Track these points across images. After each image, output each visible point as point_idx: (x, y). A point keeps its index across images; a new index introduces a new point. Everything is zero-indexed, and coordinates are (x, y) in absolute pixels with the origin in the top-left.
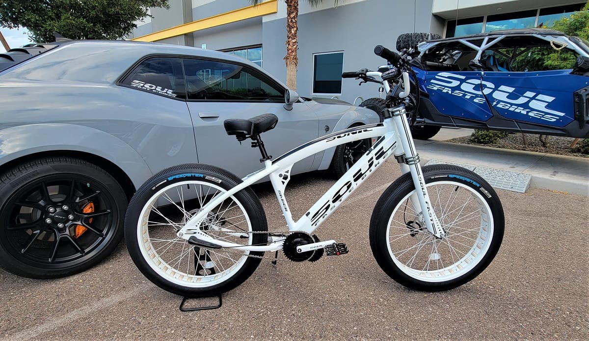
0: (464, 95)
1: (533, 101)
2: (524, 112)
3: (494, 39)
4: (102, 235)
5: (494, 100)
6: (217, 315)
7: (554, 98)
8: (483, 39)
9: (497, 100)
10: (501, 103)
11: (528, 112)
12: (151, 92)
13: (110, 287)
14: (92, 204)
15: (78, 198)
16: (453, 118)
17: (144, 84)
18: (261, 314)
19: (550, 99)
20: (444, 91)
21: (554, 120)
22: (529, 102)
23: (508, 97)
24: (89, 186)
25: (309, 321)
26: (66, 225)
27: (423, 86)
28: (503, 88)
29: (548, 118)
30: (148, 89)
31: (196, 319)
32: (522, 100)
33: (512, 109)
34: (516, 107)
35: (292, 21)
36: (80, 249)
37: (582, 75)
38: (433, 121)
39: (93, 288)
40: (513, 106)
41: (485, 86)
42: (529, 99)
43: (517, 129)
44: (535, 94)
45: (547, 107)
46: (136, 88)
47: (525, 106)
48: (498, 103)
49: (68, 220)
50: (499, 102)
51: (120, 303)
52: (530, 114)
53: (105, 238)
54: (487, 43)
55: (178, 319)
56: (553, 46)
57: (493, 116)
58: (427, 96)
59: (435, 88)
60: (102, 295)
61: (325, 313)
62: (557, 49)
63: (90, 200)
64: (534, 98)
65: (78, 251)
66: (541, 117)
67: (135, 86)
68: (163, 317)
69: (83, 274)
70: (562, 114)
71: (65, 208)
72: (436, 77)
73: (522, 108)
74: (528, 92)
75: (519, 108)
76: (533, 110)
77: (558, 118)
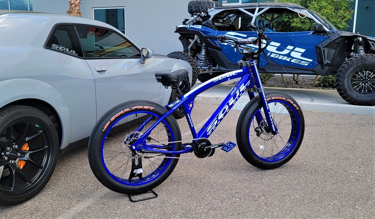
1: (293, 52)
4: (42, 167)
5: (268, 51)
8: (255, 9)
9: (270, 52)
10: (273, 54)
11: (290, 60)
21: (307, 64)
23: (277, 50)
27: (216, 42)
28: (272, 43)
29: (303, 63)
32: (286, 52)
33: (280, 58)
34: (283, 56)
37: (318, 35)
38: (227, 68)
40: (281, 56)
42: (290, 51)
43: (285, 72)
44: (293, 47)
45: (302, 56)
47: (288, 55)
48: (271, 54)
50: (272, 53)
52: (292, 61)
53: (45, 169)
54: (259, 11)
56: (300, 16)
57: (269, 63)
58: (220, 49)
62: (302, 18)
64: (293, 50)
66: (299, 63)
70: (311, 60)
72: (225, 35)
73: (287, 57)
74: (289, 46)
75: (285, 57)
76: (293, 58)
77: (309, 63)
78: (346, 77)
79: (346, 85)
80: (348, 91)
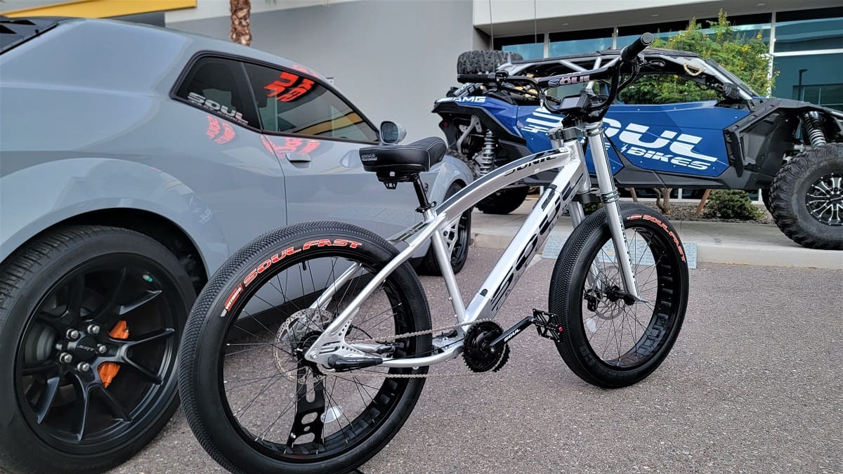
1: (675, 143)
2: (665, 159)
3: (609, 60)
5: (622, 144)
7: (700, 139)
8: (594, 61)
9: (626, 144)
10: (633, 148)
11: (670, 159)
19: (696, 140)
21: (705, 167)
22: (669, 144)
23: (640, 139)
27: (515, 128)
28: (632, 126)
29: (696, 165)
32: (660, 143)
33: (648, 156)
34: (654, 153)
37: (728, 107)
40: (650, 152)
41: (608, 125)
42: (668, 141)
43: (658, 183)
44: (676, 133)
45: (693, 151)
47: (665, 150)
48: (628, 148)
50: (630, 146)
52: (673, 161)
54: (601, 66)
56: (688, 71)
57: (624, 167)
58: (521, 142)
59: (535, 131)
62: (694, 75)
64: (675, 139)
66: (688, 164)
70: (714, 159)
72: (535, 114)
73: (662, 154)
74: (666, 131)
75: (657, 153)
76: (676, 155)
77: (709, 164)
78: (795, 191)
79: (795, 208)
80: (799, 220)
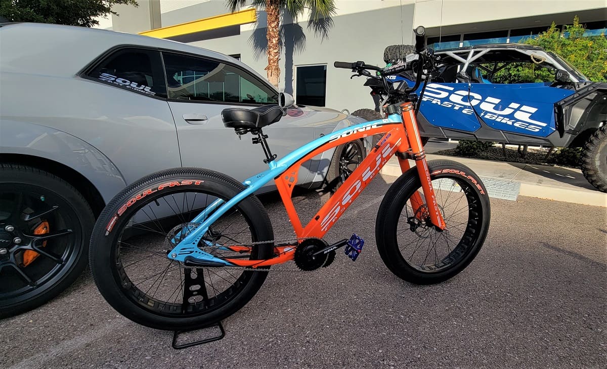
0: (453, 106)
1: (518, 112)
2: (510, 123)
3: (479, 52)
4: (60, 261)
6: (216, 350)
7: (536, 109)
9: (484, 111)
10: (488, 114)
11: (513, 123)
12: (124, 87)
13: (73, 326)
14: (47, 223)
15: (29, 216)
16: (442, 129)
17: (116, 79)
18: (270, 344)
19: (533, 110)
20: (434, 102)
21: (537, 130)
22: (514, 113)
23: (494, 108)
24: (43, 200)
25: (327, 347)
26: (10, 251)
28: (489, 99)
29: (532, 128)
30: (121, 85)
31: (191, 357)
32: (508, 111)
33: (498, 120)
34: (502, 118)
35: (273, 30)
36: (30, 281)
39: (49, 329)
40: (499, 117)
41: (473, 98)
42: (514, 110)
44: (519, 105)
45: (530, 118)
46: (106, 82)
47: (511, 116)
48: (485, 114)
49: (14, 244)
50: (486, 112)
51: (88, 345)
52: (515, 125)
53: (64, 265)
54: (473, 56)
55: (167, 359)
56: (534, 60)
57: (481, 127)
59: (425, 100)
60: (61, 337)
61: (344, 337)
62: (537, 63)
63: (43, 219)
64: (518, 109)
65: (27, 283)
66: (526, 127)
67: (104, 80)
68: (147, 358)
69: (34, 312)
70: (544, 125)
71: (9, 228)
72: (426, 88)
73: (508, 119)
74: (513, 103)
75: (505, 119)
76: (518, 120)
77: (541, 128)
78: (599, 151)
79: (598, 163)
80: (599, 172)
